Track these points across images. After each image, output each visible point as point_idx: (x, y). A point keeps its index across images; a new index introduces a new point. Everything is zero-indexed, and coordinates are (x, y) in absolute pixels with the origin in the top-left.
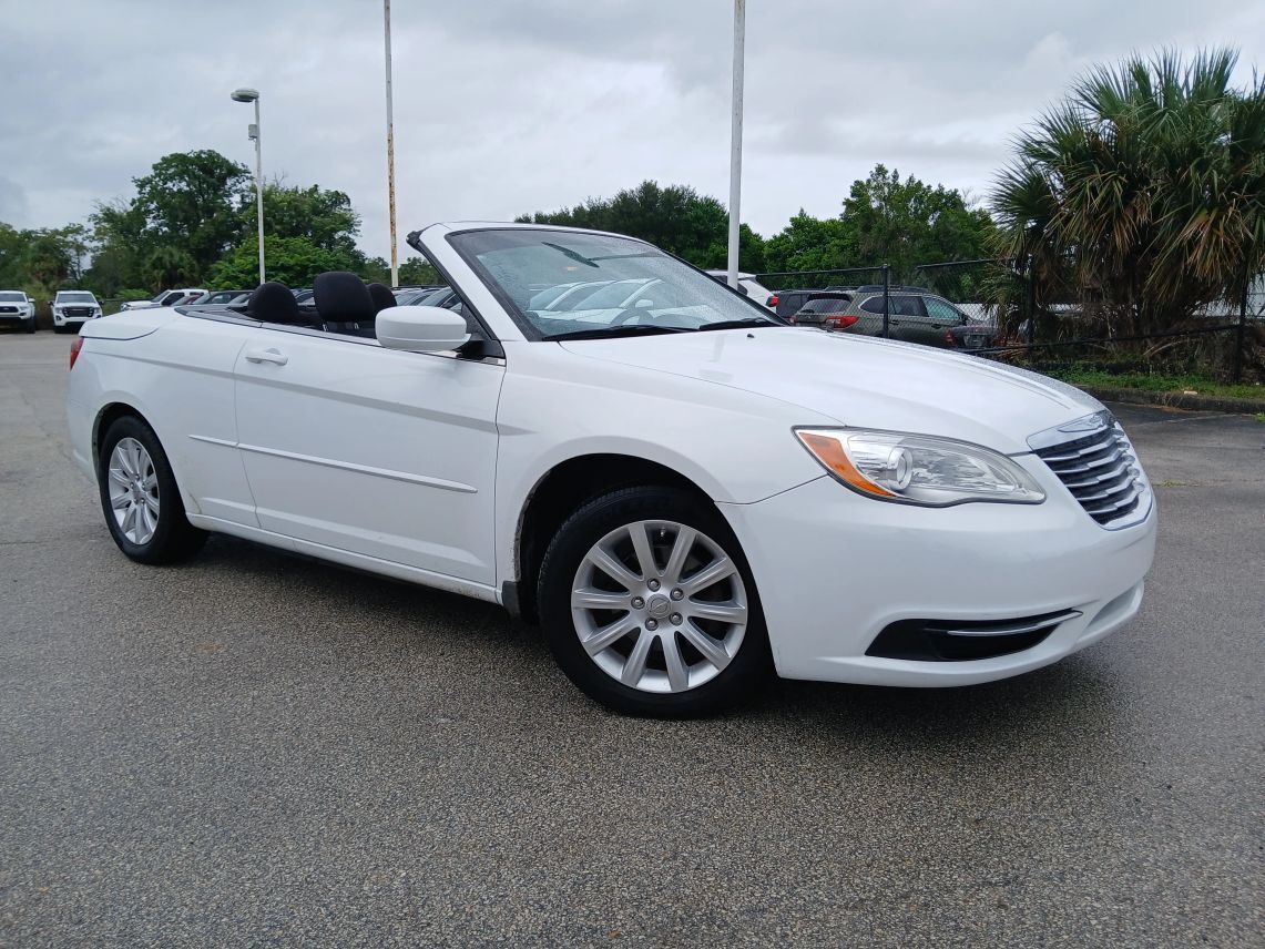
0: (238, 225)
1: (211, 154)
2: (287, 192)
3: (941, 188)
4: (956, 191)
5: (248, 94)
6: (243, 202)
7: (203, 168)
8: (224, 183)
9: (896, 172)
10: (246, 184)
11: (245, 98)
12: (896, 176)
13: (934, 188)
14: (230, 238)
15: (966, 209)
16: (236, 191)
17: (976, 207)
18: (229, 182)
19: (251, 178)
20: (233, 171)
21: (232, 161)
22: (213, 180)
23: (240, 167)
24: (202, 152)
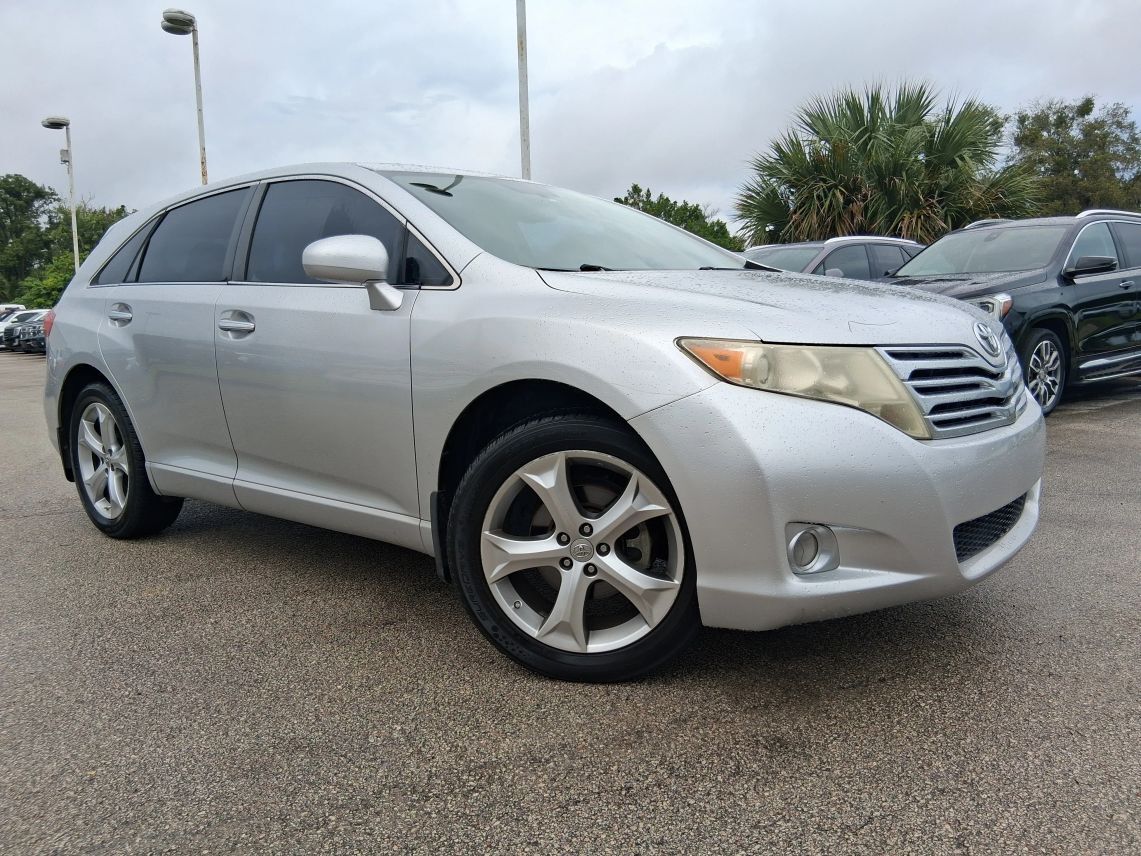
0: (47, 244)
1: (19, 179)
2: (95, 212)
3: (686, 204)
4: (698, 206)
5: (58, 121)
6: (50, 221)
7: (9, 191)
8: (32, 205)
9: (648, 191)
10: (53, 206)
11: (56, 125)
12: (649, 194)
13: (680, 204)
14: (40, 257)
15: (707, 220)
16: (44, 212)
17: (715, 219)
18: (36, 204)
19: (59, 200)
20: (40, 194)
21: (39, 185)
22: (21, 202)
23: (47, 190)
24: (8, 176)
